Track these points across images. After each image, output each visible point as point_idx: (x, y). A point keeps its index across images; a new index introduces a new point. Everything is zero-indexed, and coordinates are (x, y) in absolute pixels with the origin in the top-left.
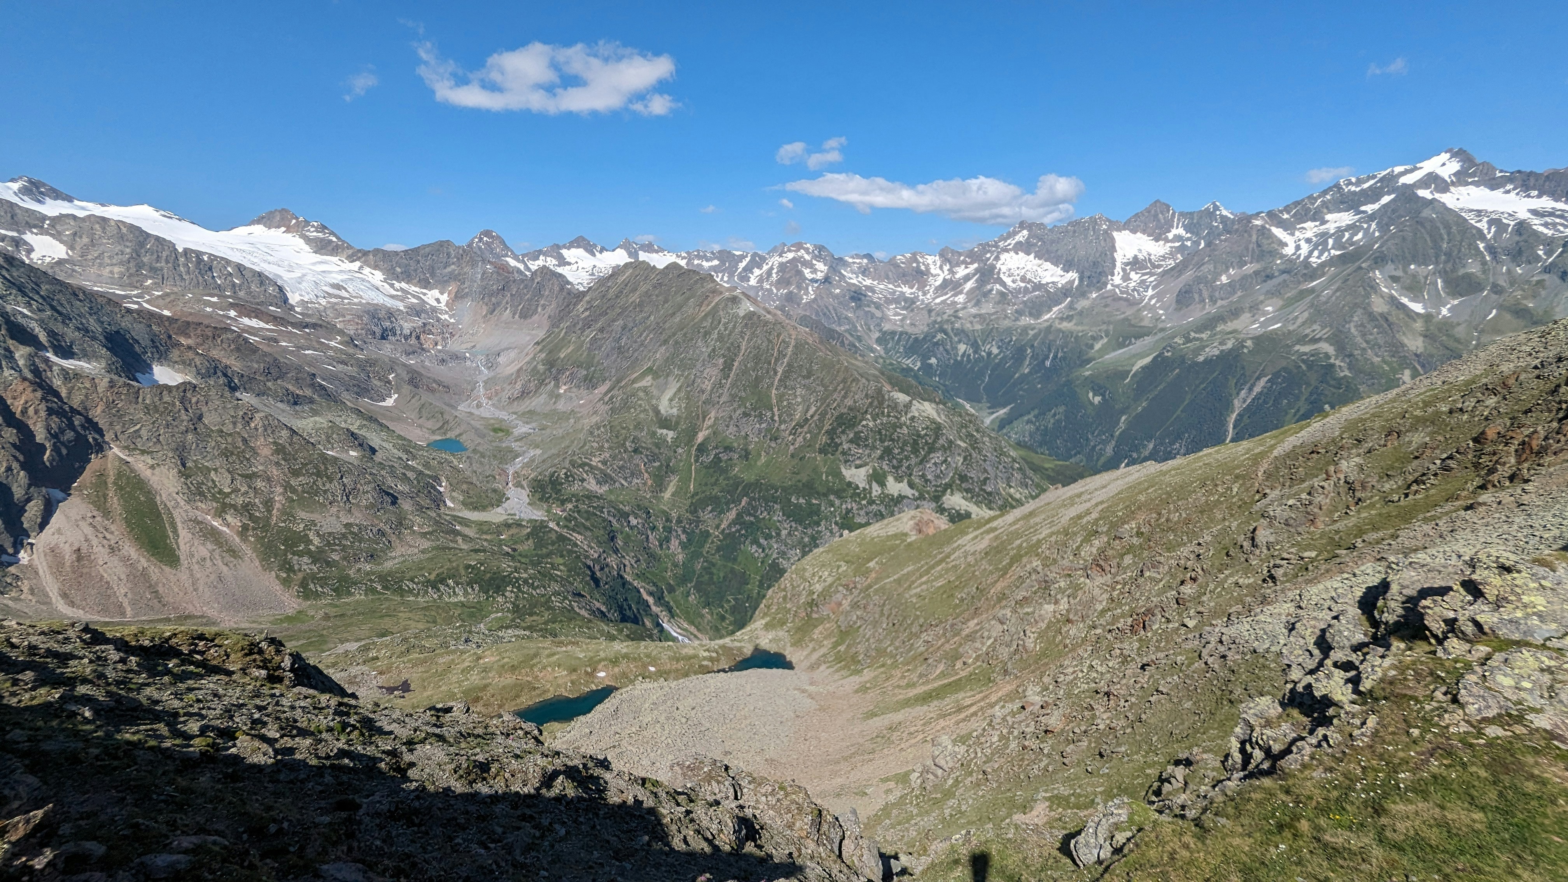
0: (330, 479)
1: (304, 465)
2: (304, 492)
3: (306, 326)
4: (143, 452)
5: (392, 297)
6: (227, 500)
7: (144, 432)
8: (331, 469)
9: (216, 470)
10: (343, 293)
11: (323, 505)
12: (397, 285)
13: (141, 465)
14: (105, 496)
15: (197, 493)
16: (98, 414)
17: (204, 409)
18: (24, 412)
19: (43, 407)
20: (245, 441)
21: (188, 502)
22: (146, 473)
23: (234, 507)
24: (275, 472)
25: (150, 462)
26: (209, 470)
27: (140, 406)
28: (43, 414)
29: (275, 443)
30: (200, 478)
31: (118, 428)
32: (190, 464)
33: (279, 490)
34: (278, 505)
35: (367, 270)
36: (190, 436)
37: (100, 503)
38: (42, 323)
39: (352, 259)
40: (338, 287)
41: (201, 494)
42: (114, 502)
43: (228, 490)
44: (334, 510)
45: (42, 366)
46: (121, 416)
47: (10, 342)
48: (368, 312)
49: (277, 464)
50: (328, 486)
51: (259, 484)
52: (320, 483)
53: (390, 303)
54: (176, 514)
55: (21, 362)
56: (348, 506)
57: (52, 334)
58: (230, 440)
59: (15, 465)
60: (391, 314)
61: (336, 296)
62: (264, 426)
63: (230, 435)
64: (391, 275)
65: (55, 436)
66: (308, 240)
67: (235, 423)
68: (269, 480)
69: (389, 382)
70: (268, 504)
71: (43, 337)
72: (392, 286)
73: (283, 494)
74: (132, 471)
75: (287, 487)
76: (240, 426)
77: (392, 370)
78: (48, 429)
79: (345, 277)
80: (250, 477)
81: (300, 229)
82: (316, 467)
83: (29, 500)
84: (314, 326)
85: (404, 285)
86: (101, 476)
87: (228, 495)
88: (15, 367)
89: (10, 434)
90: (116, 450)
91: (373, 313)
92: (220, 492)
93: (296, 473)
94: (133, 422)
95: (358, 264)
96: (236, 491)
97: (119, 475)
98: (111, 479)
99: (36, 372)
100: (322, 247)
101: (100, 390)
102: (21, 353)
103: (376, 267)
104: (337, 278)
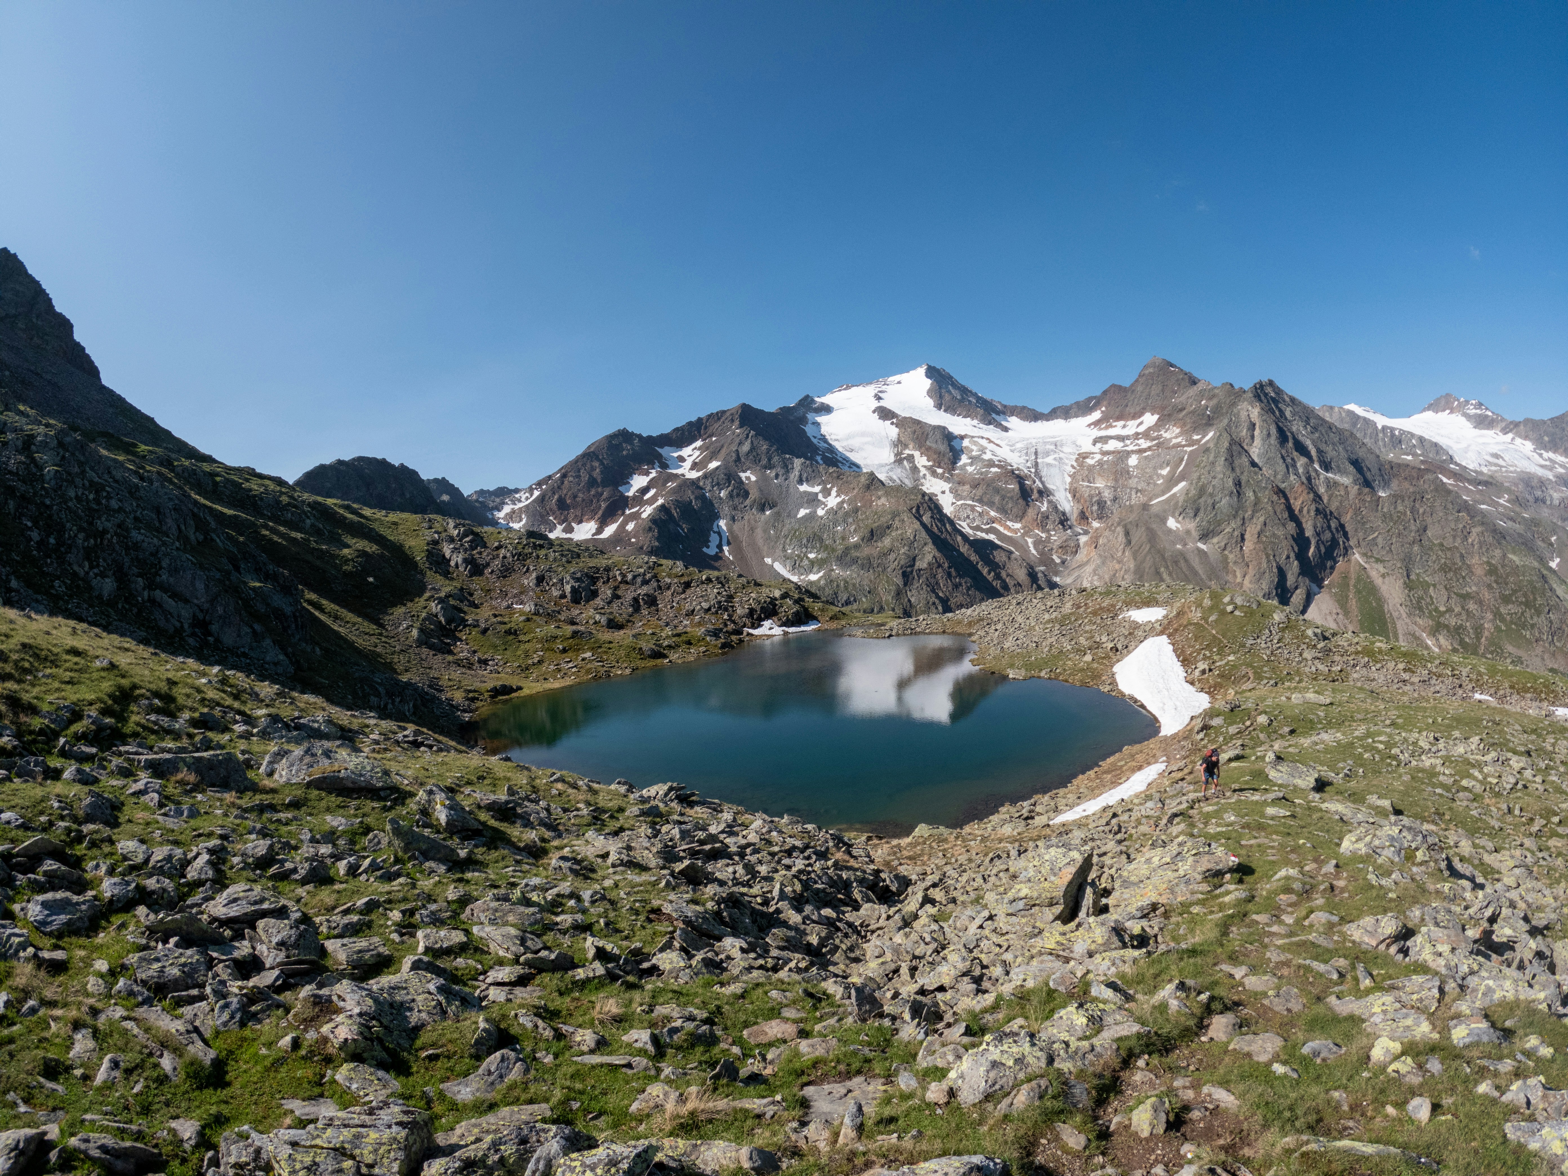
0: (1538, 613)
1: (1515, 592)
2: (1512, 622)
3: (1479, 483)
4: (1378, 560)
5: (1542, 466)
6: (1442, 620)
7: (1380, 540)
8: (1539, 601)
9: (1434, 586)
10: (1501, 462)
11: (1529, 642)
12: (1546, 455)
13: (1375, 572)
14: (1347, 597)
15: (1417, 607)
16: (1347, 519)
17: (1429, 520)
18: (1301, 511)
19: (1313, 507)
20: (1462, 556)
21: (1410, 615)
22: (1378, 581)
23: (1447, 627)
24: (1486, 595)
25: (1382, 570)
26: (1428, 585)
27: (1379, 514)
28: (1313, 513)
29: (1488, 563)
30: (1421, 593)
31: (1361, 535)
32: (1413, 577)
33: (1489, 616)
34: (1486, 633)
35: (1518, 441)
36: (1416, 548)
37: (1342, 602)
38: (1314, 442)
39: (1505, 431)
40: (1496, 456)
41: (1420, 609)
42: (1353, 603)
43: (1442, 609)
44: (1539, 650)
45: (1313, 474)
46: (1364, 524)
47: (1295, 454)
48: (1522, 480)
49: (1489, 587)
50: (1535, 619)
51: (1472, 606)
52: (1528, 615)
53: (1540, 472)
54: (1399, 626)
55: (1301, 470)
56: (1552, 649)
57: (1320, 451)
58: (1449, 554)
59: (1292, 555)
60: (1542, 483)
61: (1496, 465)
62: (1480, 542)
63: (1449, 549)
64: (1541, 445)
65: (1318, 534)
66: (1468, 417)
67: (1454, 537)
68: (1480, 603)
69: (1551, 544)
70: (1478, 630)
71: (1313, 452)
72: (1541, 455)
73: (1492, 621)
74: (1368, 577)
75: (1497, 614)
76: (1459, 540)
77: (1554, 532)
78: (1315, 527)
79: (1502, 447)
80: (1465, 597)
81: (1460, 409)
82: (1525, 595)
83: (1296, 588)
84: (1486, 483)
85: (1551, 455)
86: (1346, 577)
87: (1442, 614)
88: (1297, 474)
89: (1291, 527)
90: (1357, 556)
91: (1528, 481)
92: (1436, 610)
93: (1506, 600)
94: (1372, 529)
95: (1510, 435)
96: (1450, 610)
97: (1359, 580)
98: (1352, 582)
99: (1309, 479)
100: (1482, 422)
101: (1351, 497)
102: (1301, 461)
103: (1526, 438)
104: (1495, 449)
